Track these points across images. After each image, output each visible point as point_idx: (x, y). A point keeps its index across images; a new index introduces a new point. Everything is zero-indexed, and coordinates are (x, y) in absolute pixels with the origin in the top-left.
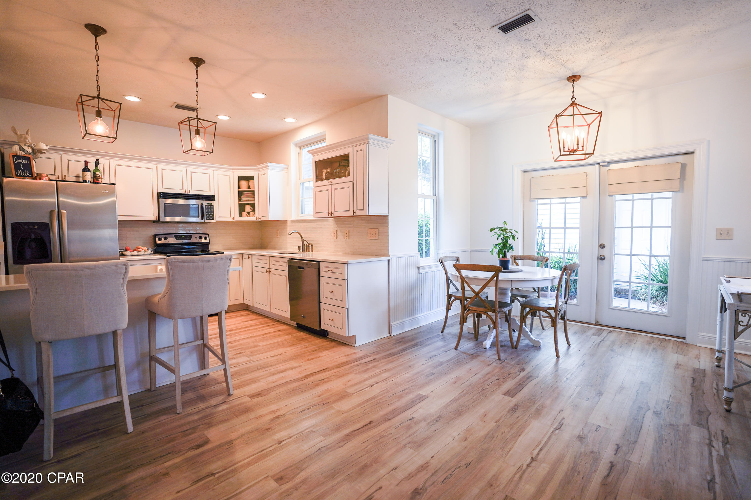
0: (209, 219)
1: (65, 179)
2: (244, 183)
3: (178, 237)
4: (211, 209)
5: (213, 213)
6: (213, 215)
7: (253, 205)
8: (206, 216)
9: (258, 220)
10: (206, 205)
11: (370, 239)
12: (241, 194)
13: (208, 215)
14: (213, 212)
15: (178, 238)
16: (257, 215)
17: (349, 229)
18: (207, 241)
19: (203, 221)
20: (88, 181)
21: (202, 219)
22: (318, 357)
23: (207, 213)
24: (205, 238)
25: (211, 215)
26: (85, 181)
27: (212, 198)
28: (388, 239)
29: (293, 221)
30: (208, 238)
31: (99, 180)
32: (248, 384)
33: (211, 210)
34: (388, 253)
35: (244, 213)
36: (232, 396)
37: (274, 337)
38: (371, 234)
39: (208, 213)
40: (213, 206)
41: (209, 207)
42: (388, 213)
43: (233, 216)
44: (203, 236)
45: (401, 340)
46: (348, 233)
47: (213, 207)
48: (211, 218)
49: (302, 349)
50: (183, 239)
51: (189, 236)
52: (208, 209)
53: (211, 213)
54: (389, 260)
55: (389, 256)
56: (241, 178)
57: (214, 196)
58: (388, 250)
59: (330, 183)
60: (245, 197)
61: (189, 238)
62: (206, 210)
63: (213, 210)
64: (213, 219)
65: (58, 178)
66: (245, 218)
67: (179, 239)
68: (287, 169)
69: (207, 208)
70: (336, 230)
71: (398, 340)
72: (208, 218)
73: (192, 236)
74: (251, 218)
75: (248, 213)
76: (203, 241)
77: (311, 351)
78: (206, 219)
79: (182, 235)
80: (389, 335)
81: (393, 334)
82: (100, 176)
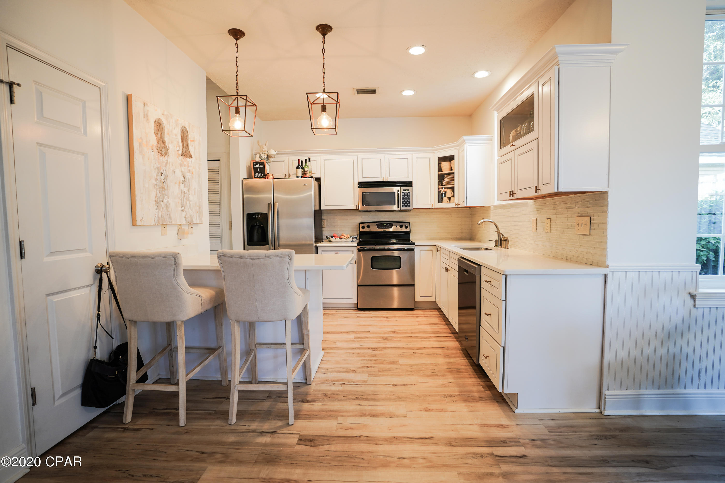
0: (406, 207)
1: (290, 176)
2: (445, 165)
3: (380, 225)
4: (407, 195)
5: (410, 200)
6: (410, 203)
7: (453, 189)
8: (402, 203)
9: (457, 207)
10: (402, 192)
11: (578, 234)
12: (441, 177)
13: (404, 203)
14: (410, 198)
15: (379, 227)
16: (456, 200)
17: (552, 217)
18: (408, 230)
19: (399, 209)
20: (300, 176)
21: (398, 207)
22: (441, 411)
23: (403, 201)
24: (406, 227)
25: (408, 203)
26: (297, 177)
27: (409, 184)
28: (606, 236)
29: (496, 207)
30: (409, 227)
31: (307, 175)
32: (322, 418)
33: (407, 197)
34: (606, 262)
35: (445, 199)
36: (290, 428)
37: (428, 355)
38: (580, 225)
39: (405, 200)
40: (410, 192)
41: (406, 193)
42: (608, 187)
43: (432, 202)
44: (404, 225)
45: (617, 433)
46: (549, 224)
47: (410, 194)
48: (407, 205)
49: (437, 387)
50: (385, 227)
51: (390, 224)
52: (405, 195)
53: (407, 200)
54: (606, 275)
55: (607, 266)
56: (442, 159)
57: (412, 181)
58: (605, 256)
59: (513, 148)
60: (447, 180)
61: (390, 227)
62: (402, 197)
63: (410, 197)
64: (409, 206)
65: (286, 176)
66: (446, 204)
67: (381, 227)
68: (491, 140)
69: (403, 195)
70: (535, 219)
71: (609, 430)
72: (405, 205)
73: (393, 224)
74: (452, 205)
75: (449, 199)
76: (404, 229)
77: (445, 395)
78: (403, 207)
79: (383, 224)
80: (597, 411)
81: (606, 413)
82: (308, 171)
